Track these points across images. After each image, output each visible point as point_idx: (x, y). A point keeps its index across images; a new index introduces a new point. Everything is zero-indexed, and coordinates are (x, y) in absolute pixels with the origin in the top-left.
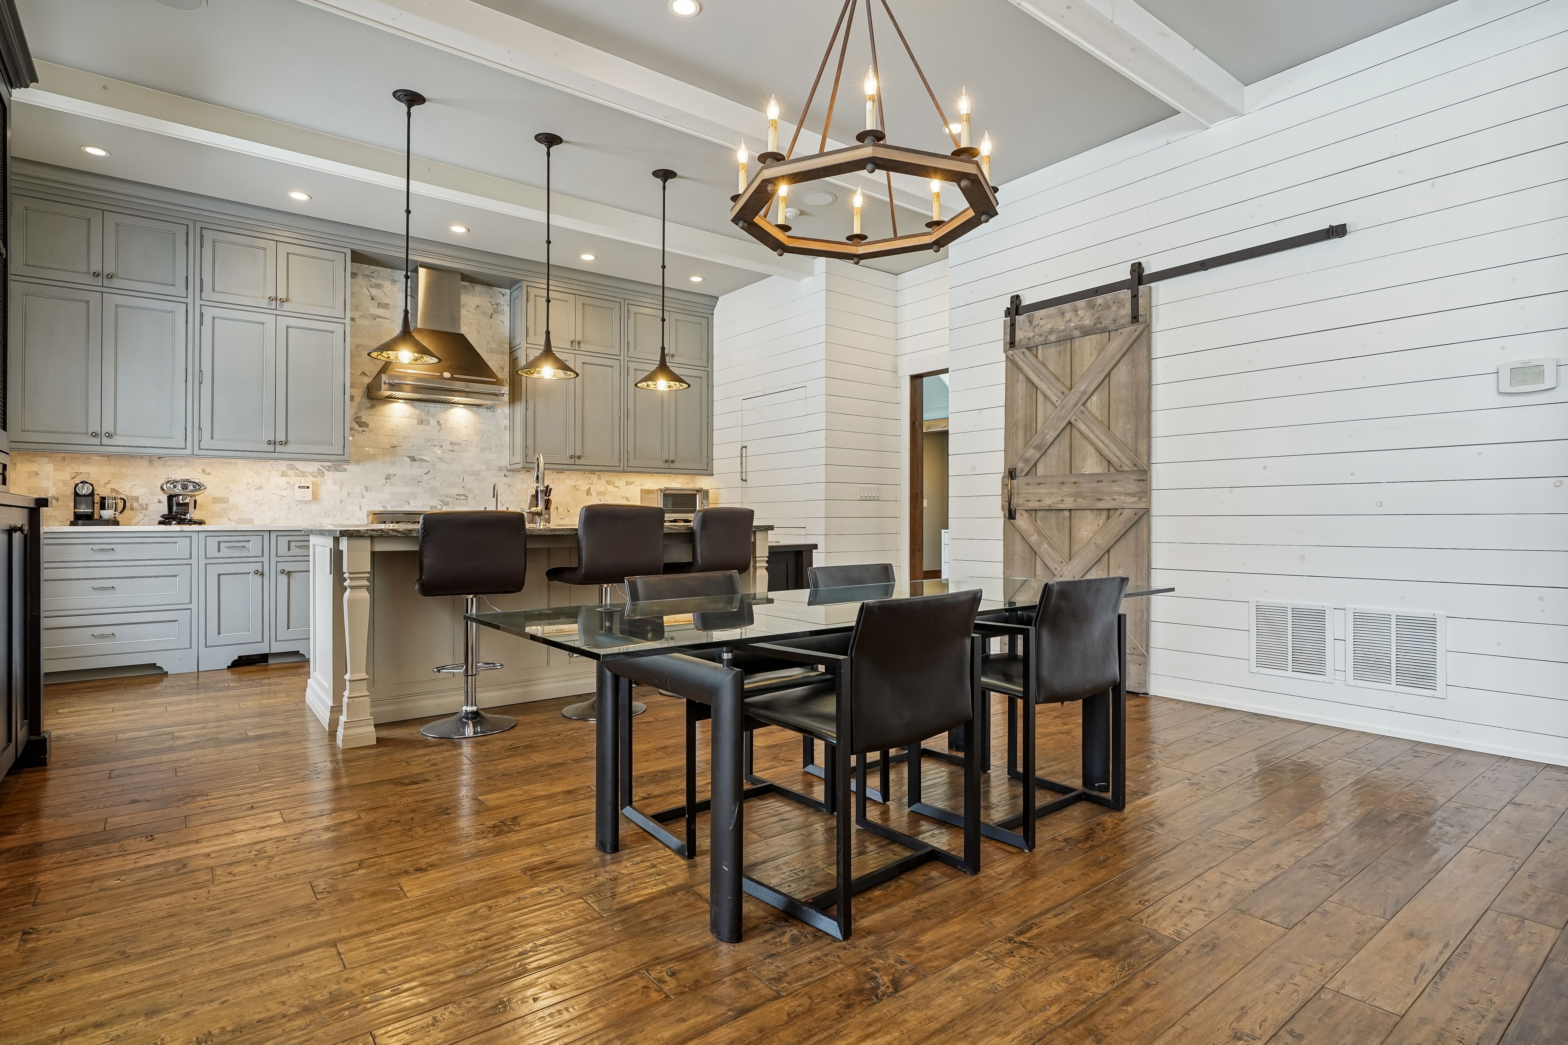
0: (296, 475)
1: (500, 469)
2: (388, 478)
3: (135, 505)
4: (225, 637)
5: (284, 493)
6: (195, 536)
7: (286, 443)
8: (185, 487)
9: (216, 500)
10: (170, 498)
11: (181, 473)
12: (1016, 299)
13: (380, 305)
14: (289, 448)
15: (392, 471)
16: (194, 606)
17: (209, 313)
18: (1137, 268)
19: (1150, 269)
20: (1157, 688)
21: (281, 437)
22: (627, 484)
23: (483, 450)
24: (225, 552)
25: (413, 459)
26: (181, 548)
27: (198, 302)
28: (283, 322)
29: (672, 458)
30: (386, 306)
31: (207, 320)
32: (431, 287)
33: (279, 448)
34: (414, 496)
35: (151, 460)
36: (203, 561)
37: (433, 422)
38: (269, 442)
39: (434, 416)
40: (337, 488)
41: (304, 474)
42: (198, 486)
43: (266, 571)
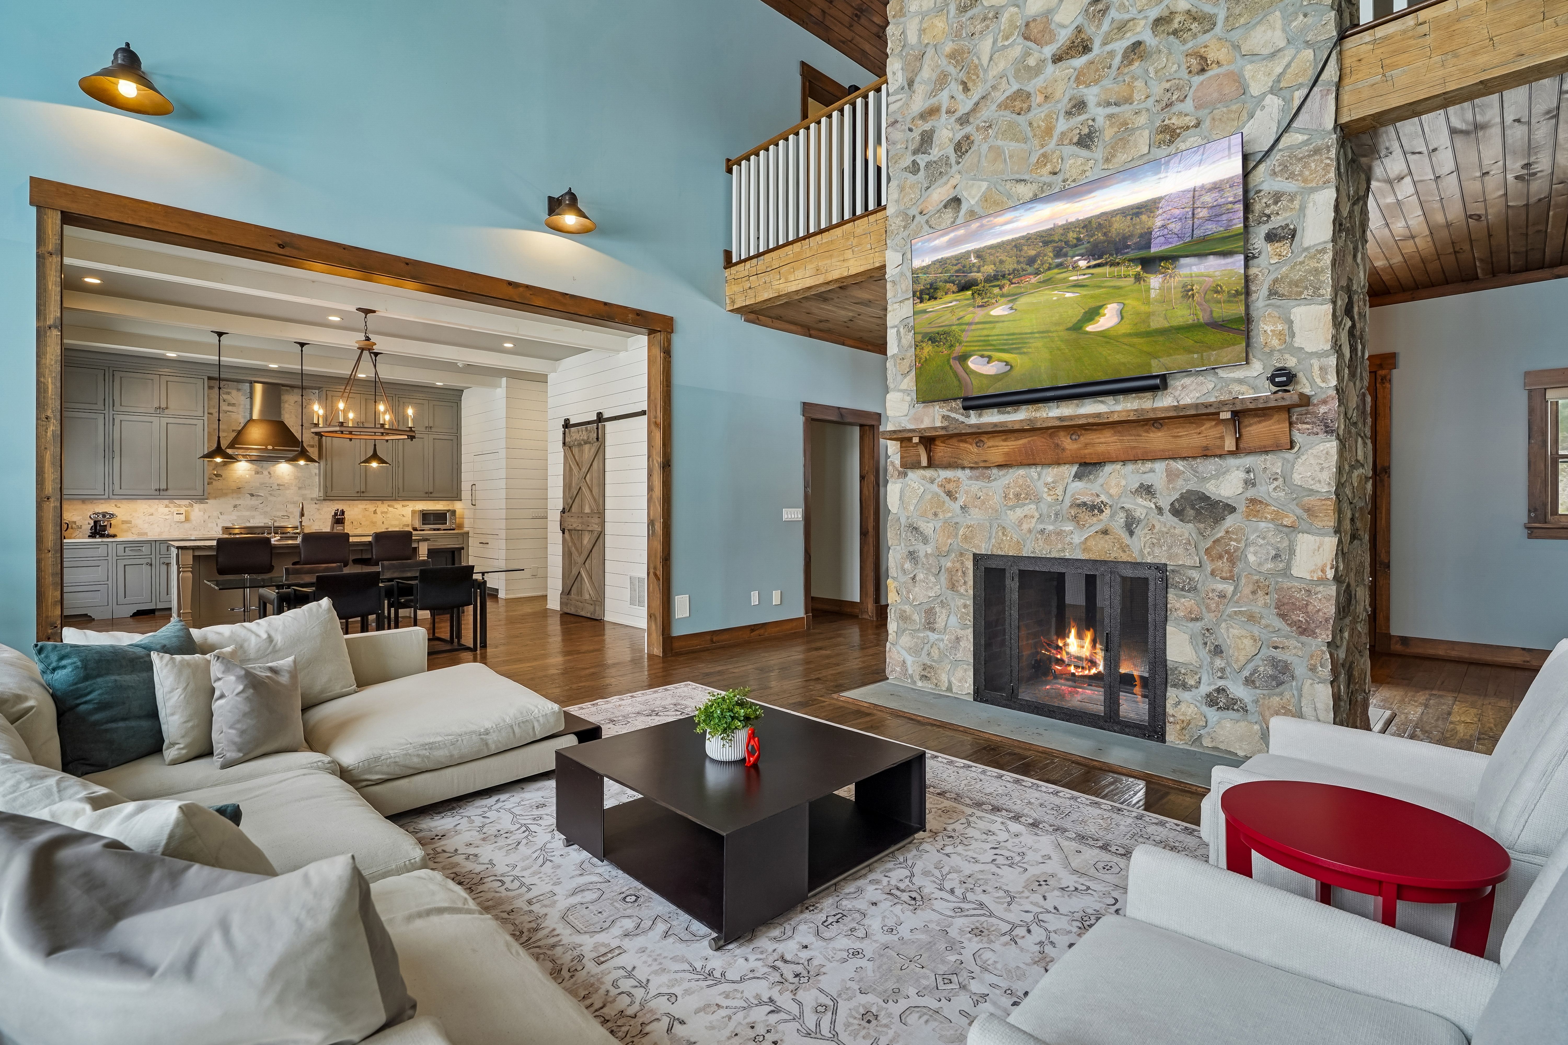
0: (175, 507)
1: (312, 499)
2: (235, 506)
3: (74, 526)
4: (129, 599)
5: (167, 517)
6: (110, 545)
7: (167, 490)
8: (104, 516)
9: (124, 522)
10: (95, 522)
11: (102, 508)
12: (567, 421)
13: (229, 405)
14: (169, 492)
15: (238, 502)
16: (110, 583)
17: (118, 418)
18: (600, 415)
19: (606, 416)
20: (607, 618)
21: (163, 486)
22: (403, 506)
23: (300, 488)
24: (128, 552)
25: (252, 495)
26: (102, 550)
27: (111, 412)
28: (164, 421)
29: (431, 490)
30: (234, 405)
31: (117, 422)
32: (265, 393)
33: (162, 493)
34: (253, 517)
35: (84, 501)
36: (115, 558)
37: (265, 473)
38: (156, 490)
39: (266, 469)
40: (202, 513)
41: (180, 506)
42: (112, 515)
43: (153, 562)
